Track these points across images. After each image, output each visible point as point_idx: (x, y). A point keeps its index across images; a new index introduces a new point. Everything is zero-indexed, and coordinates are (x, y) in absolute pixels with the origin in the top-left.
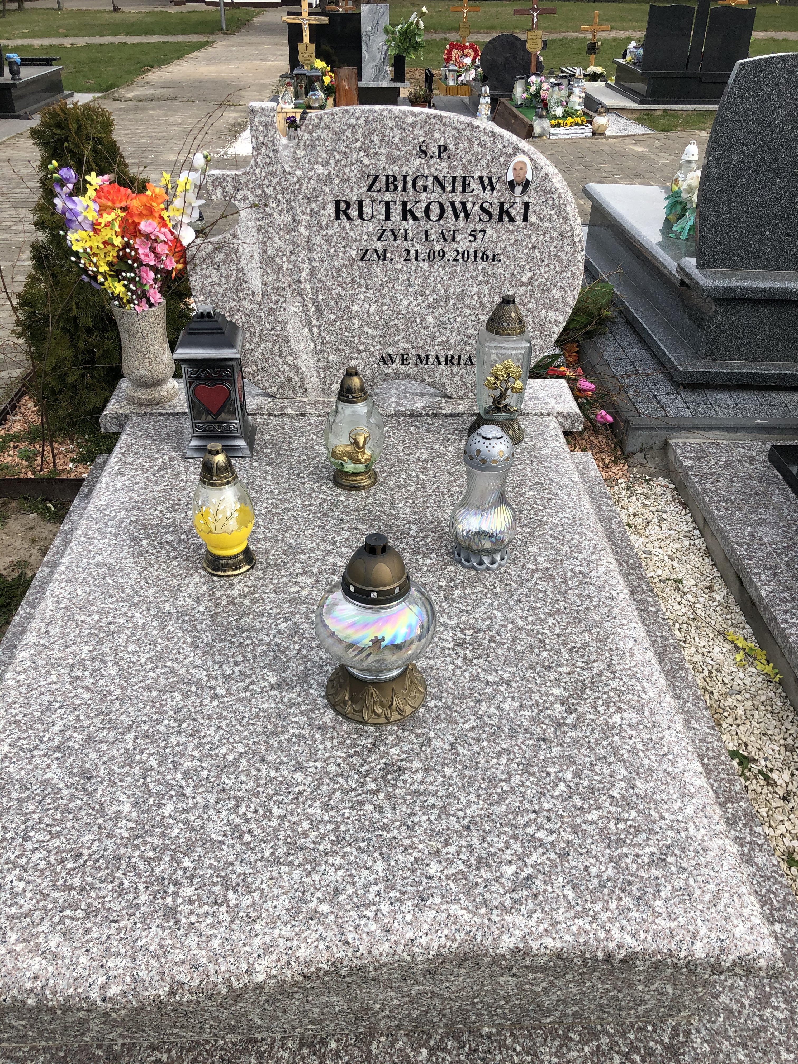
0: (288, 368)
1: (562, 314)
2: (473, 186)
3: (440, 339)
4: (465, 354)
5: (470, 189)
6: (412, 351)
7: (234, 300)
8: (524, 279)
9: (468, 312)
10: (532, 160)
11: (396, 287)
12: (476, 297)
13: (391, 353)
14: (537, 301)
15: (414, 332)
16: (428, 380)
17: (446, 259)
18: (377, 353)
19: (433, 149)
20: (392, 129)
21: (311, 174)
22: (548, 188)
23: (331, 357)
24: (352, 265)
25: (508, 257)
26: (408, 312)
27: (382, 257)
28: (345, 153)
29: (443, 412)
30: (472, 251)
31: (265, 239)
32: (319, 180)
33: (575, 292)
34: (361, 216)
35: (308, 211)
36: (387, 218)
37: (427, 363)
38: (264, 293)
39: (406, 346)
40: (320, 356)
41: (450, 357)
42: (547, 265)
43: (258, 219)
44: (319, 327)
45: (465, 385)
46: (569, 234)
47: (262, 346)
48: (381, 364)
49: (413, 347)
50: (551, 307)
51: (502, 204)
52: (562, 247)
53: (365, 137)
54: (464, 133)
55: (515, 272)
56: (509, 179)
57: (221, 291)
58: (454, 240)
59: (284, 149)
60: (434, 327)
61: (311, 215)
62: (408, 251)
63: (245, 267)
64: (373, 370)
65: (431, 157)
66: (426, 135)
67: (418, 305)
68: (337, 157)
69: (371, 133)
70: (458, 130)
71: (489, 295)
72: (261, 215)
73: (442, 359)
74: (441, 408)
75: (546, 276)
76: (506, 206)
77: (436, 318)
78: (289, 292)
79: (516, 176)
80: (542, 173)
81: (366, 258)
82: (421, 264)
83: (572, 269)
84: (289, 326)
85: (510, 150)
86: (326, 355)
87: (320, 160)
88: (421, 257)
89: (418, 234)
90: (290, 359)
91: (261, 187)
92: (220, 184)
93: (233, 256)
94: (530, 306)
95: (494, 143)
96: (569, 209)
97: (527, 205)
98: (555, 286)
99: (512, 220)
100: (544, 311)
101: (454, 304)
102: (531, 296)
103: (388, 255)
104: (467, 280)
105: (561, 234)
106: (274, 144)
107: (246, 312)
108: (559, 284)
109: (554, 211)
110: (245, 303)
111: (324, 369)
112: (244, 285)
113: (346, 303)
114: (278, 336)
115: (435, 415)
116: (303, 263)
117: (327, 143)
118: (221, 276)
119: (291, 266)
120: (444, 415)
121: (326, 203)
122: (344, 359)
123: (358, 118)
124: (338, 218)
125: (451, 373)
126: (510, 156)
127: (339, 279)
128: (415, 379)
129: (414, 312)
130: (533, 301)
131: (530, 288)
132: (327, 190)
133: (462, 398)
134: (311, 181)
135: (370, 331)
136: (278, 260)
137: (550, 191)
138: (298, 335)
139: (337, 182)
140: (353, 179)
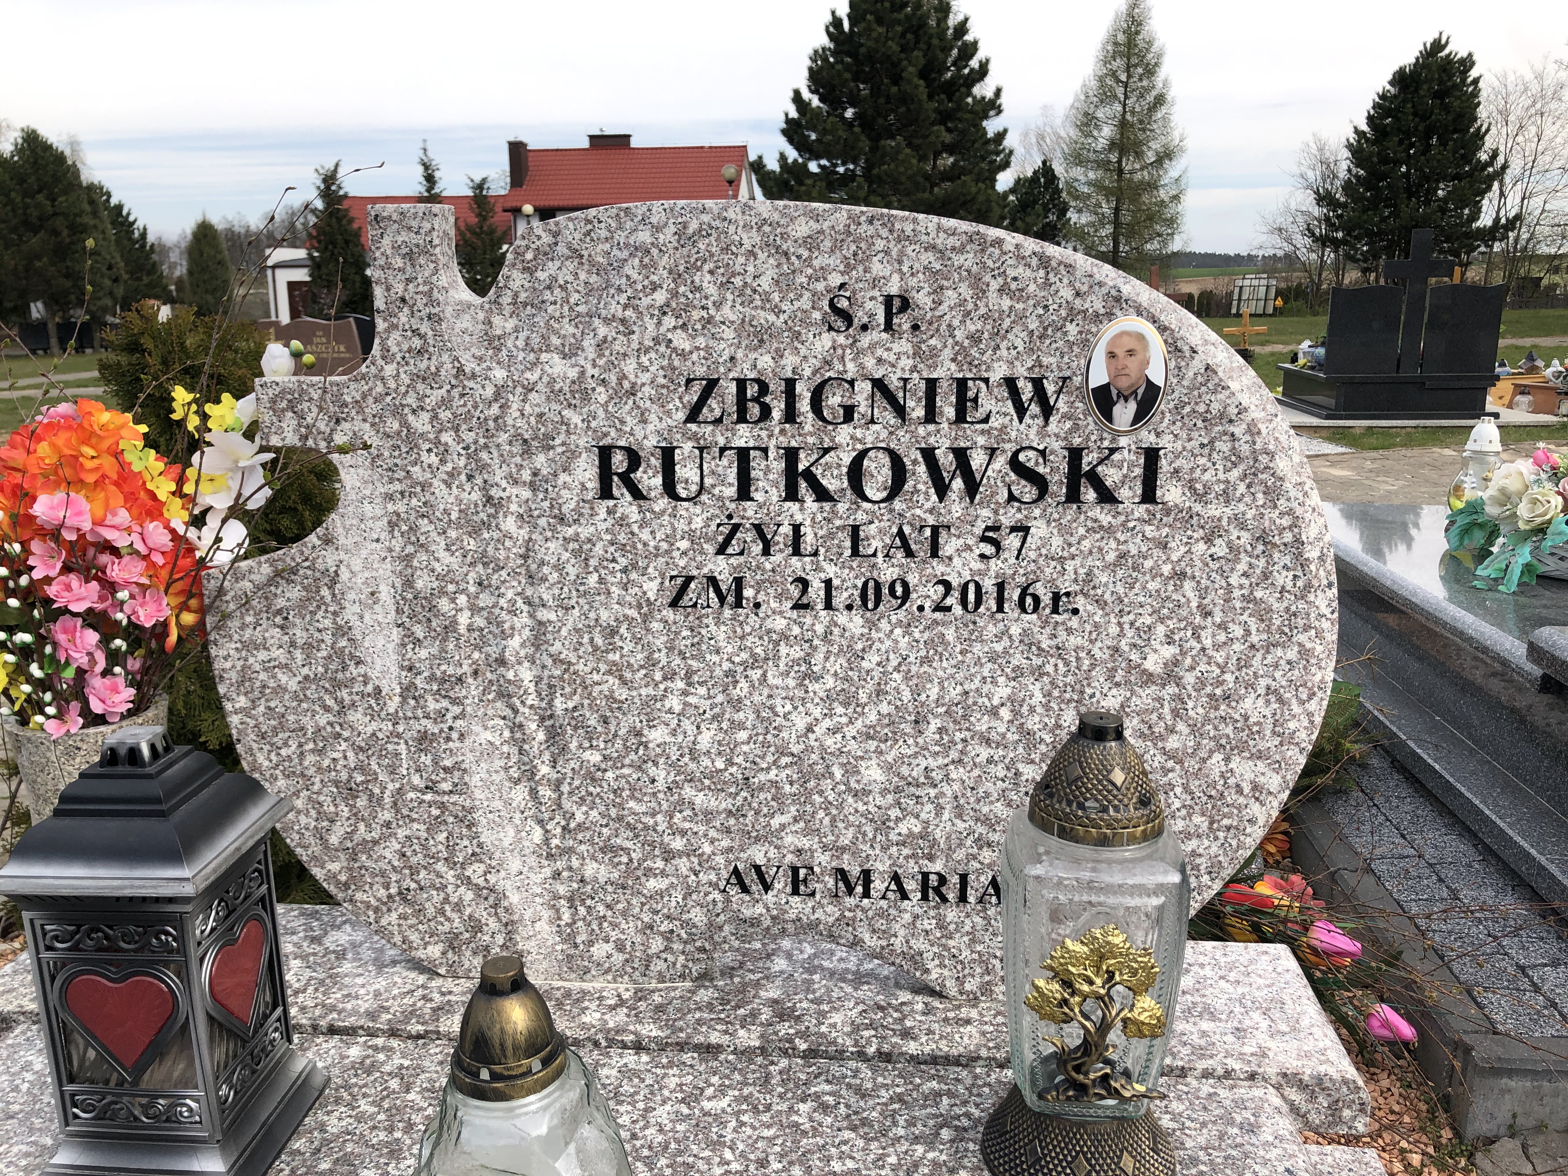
0: (470, 895)
1: (1277, 766)
2: (987, 404)
3: (903, 828)
4: (979, 872)
5: (980, 414)
6: (822, 859)
7: (327, 709)
8: (1153, 664)
9: (985, 753)
10: (1162, 329)
11: (771, 680)
12: (1005, 713)
13: (760, 860)
14: (1194, 728)
15: (827, 805)
16: (871, 941)
17: (912, 605)
18: (720, 860)
19: (869, 305)
20: (752, 253)
21: (533, 376)
22: (1215, 407)
23: (590, 869)
24: (646, 618)
25: (1100, 602)
26: (809, 749)
27: (730, 599)
28: (623, 321)
29: (912, 1048)
30: (988, 584)
31: (410, 549)
32: (554, 394)
33: (1312, 706)
34: (669, 488)
35: (526, 475)
36: (744, 493)
37: (866, 894)
38: (407, 691)
39: (805, 843)
40: (560, 864)
41: (933, 880)
42: (1222, 626)
43: (389, 497)
44: (557, 786)
45: (982, 960)
46: (1288, 537)
47: (401, 833)
48: (733, 891)
49: (825, 848)
50: (1241, 748)
51: (1075, 455)
52: (1266, 576)
53: (676, 276)
54: (958, 260)
55: (1124, 645)
56: (1094, 383)
57: (293, 685)
58: (935, 553)
59: (458, 314)
60: (884, 792)
61: (533, 487)
62: (804, 583)
63: (355, 622)
64: (709, 908)
65: (864, 328)
66: (849, 268)
67: (833, 731)
68: (602, 331)
69: (693, 268)
70: (941, 253)
71: (1047, 707)
72: (398, 487)
73: (911, 885)
74: (906, 1034)
75: (1220, 657)
76: (1088, 460)
77: (889, 768)
78: (473, 689)
79: (1116, 374)
80: (1197, 364)
81: (686, 601)
82: (842, 618)
83: (1302, 638)
84: (474, 780)
85: (1093, 303)
86: (575, 863)
87: (555, 341)
88: (840, 599)
89: (831, 535)
90: (475, 871)
91: (397, 411)
92: (291, 407)
93: (325, 592)
94: (1173, 743)
95: (1047, 284)
96: (1282, 465)
97: (1152, 456)
98: (1250, 686)
99: (1107, 496)
100: (1218, 757)
101: (941, 730)
102: (1175, 713)
103: (748, 593)
104: (978, 662)
105: (1263, 538)
106: (432, 302)
107: (360, 742)
108: (1263, 682)
109: (1235, 474)
110: (356, 716)
111: (571, 900)
112: (354, 670)
113: (631, 720)
114: (442, 806)
115: (886, 1057)
116: (513, 612)
117: (574, 297)
118: (293, 644)
119: (480, 622)
120: (914, 1059)
121: (572, 454)
122: (628, 873)
123: (658, 229)
124: (606, 493)
125: (941, 926)
126: (1097, 318)
127: (615, 657)
128: (832, 937)
129: (823, 749)
130: (1181, 727)
131: (1172, 689)
132: (576, 419)
133: (974, 1001)
134: (533, 396)
135: (700, 799)
136: (444, 605)
137: (1222, 415)
138: (497, 804)
139: (602, 399)
140: (647, 389)
